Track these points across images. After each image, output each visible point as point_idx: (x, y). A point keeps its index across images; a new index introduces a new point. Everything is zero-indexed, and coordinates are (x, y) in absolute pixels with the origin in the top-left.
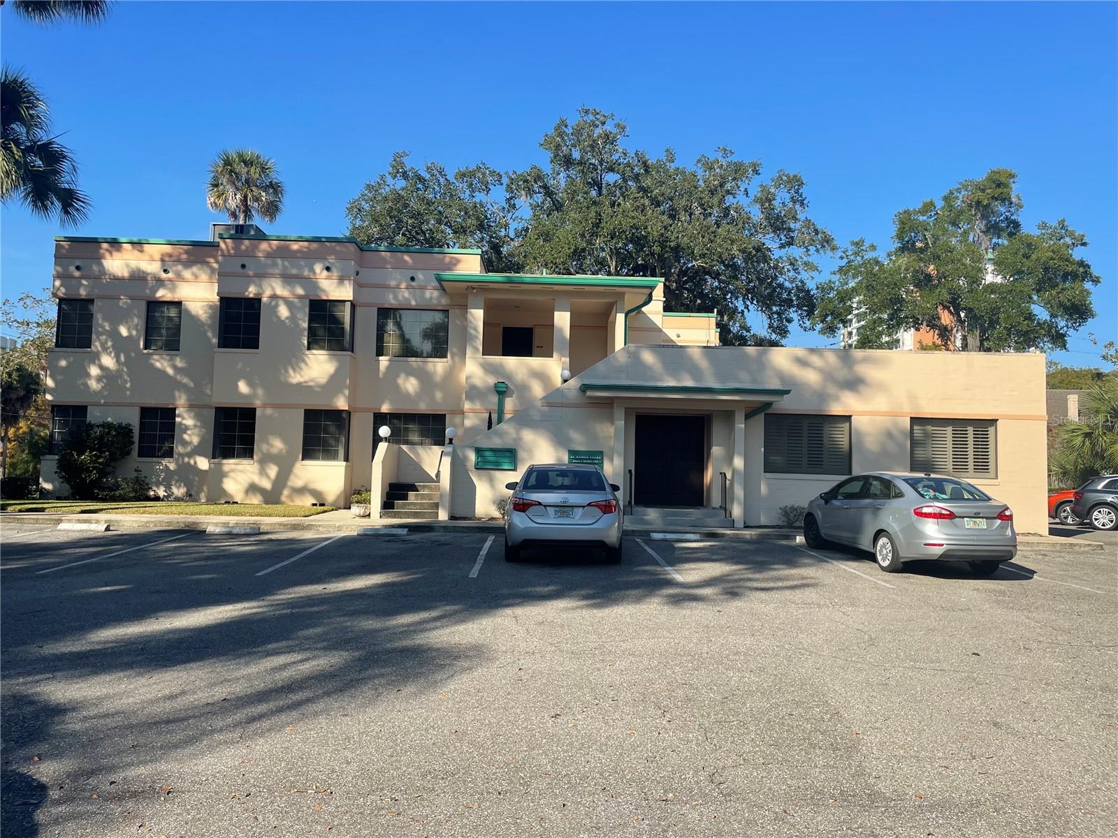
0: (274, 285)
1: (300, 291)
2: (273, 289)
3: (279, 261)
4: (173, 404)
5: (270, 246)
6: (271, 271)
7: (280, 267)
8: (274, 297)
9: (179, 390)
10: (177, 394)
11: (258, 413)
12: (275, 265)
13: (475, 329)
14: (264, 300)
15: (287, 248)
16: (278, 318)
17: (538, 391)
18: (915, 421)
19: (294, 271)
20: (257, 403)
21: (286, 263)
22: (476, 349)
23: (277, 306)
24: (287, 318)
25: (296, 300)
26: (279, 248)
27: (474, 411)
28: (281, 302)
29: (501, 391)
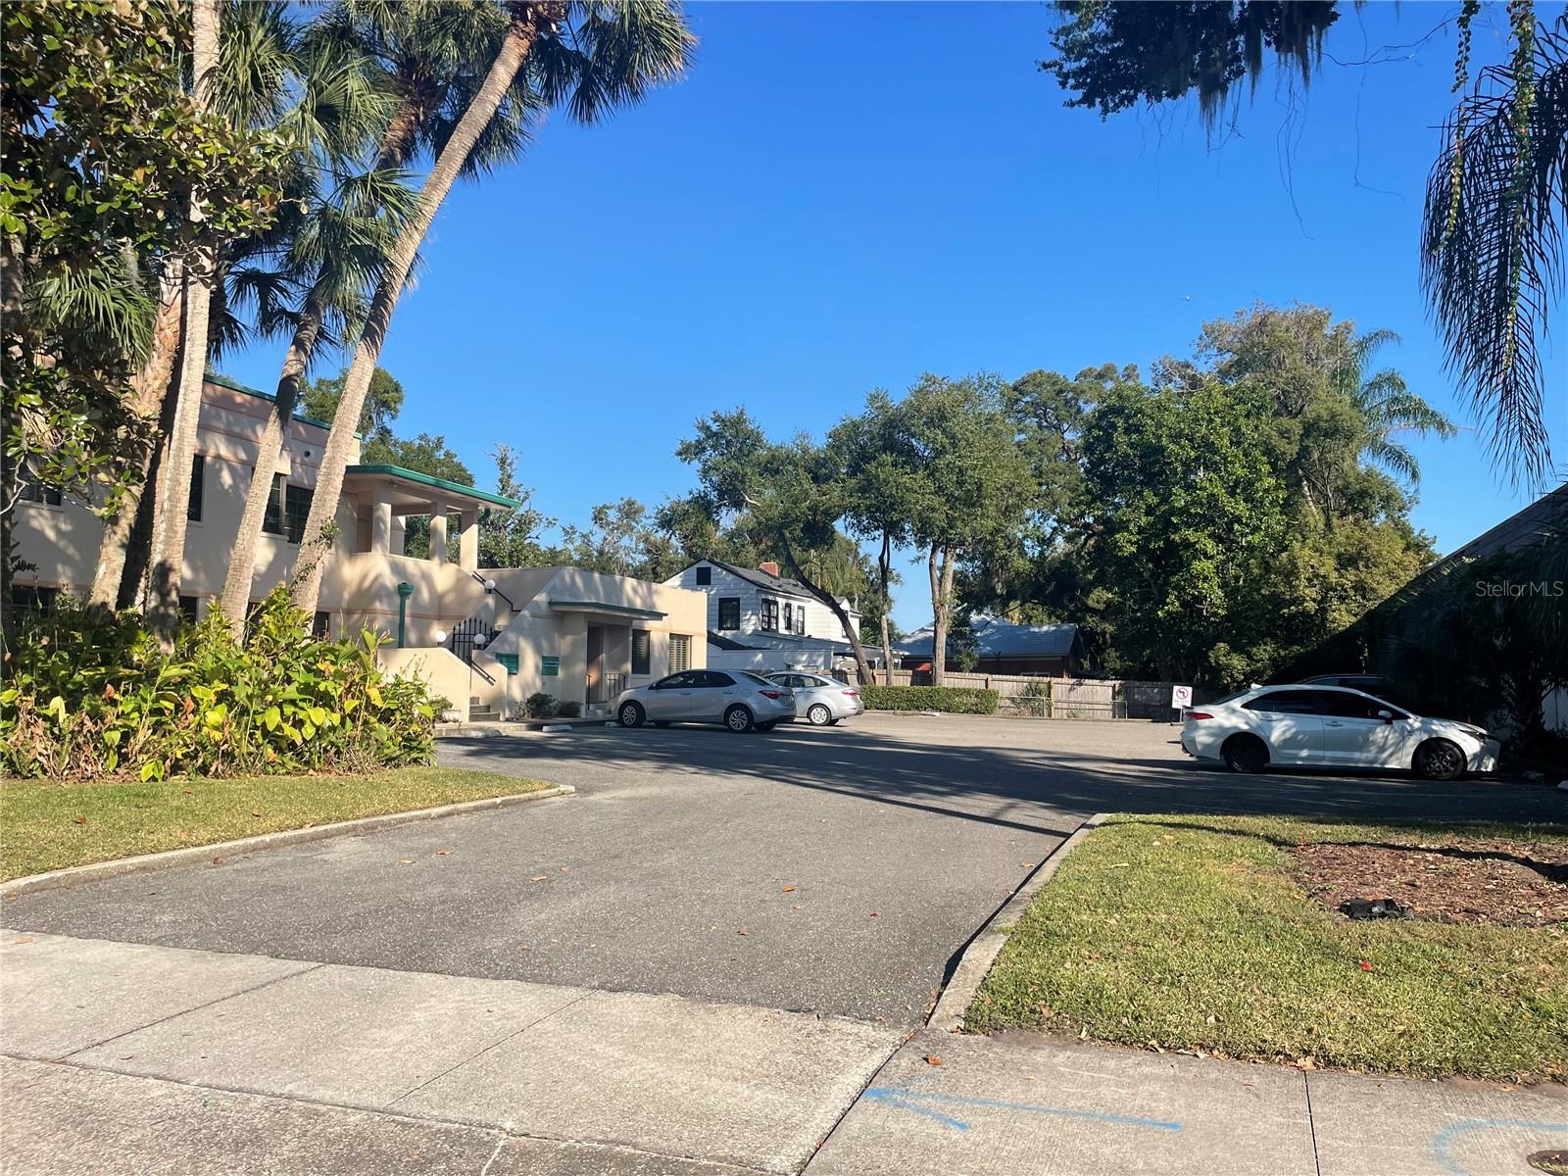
0: (218, 442)
1: (243, 456)
2: (217, 448)
3: (223, 413)
4: (56, 583)
5: (214, 390)
6: (216, 424)
7: (224, 420)
8: (218, 457)
9: (64, 563)
10: (60, 568)
11: (201, 603)
12: (219, 418)
13: (384, 523)
14: (208, 459)
15: (231, 399)
16: (222, 486)
17: (425, 594)
18: (672, 636)
19: (237, 429)
20: (200, 591)
21: (231, 418)
22: (384, 546)
23: (220, 470)
24: (231, 487)
25: (239, 467)
26: (223, 396)
27: (384, 613)
28: (225, 466)
29: (404, 590)
